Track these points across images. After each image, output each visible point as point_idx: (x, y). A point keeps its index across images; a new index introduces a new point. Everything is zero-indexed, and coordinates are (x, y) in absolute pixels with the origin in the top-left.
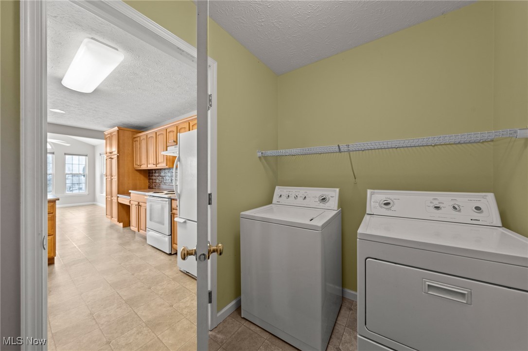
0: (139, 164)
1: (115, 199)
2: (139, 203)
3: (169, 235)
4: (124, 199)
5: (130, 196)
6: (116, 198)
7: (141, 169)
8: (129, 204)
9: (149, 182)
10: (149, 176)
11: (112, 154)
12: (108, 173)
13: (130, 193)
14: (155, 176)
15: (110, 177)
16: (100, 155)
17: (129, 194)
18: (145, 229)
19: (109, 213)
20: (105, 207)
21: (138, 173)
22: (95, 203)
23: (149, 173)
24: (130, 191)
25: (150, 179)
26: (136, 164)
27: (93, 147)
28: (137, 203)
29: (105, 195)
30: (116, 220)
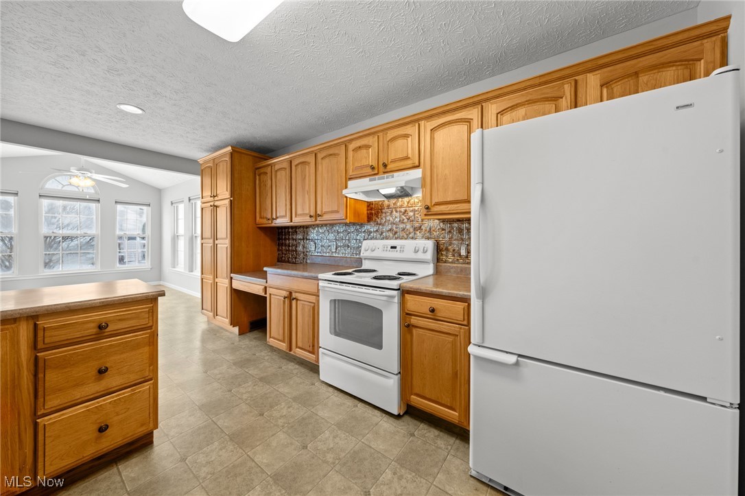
0: (269, 217)
1: (223, 283)
2: (291, 293)
3: (397, 374)
4: (249, 284)
5: (266, 278)
6: (227, 281)
7: (273, 225)
8: (263, 294)
9: (278, 250)
10: (279, 239)
11: (216, 198)
12: (208, 233)
13: (266, 272)
14: (293, 239)
15: (212, 241)
16: (172, 204)
17: (264, 275)
18: (311, 349)
19: (208, 305)
20: (200, 296)
21: (263, 234)
22: (162, 283)
23: (279, 234)
24: (265, 269)
25: (280, 245)
26: (261, 218)
27: (159, 192)
28: (285, 294)
29: (200, 274)
30: (227, 321)
